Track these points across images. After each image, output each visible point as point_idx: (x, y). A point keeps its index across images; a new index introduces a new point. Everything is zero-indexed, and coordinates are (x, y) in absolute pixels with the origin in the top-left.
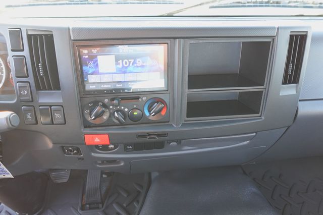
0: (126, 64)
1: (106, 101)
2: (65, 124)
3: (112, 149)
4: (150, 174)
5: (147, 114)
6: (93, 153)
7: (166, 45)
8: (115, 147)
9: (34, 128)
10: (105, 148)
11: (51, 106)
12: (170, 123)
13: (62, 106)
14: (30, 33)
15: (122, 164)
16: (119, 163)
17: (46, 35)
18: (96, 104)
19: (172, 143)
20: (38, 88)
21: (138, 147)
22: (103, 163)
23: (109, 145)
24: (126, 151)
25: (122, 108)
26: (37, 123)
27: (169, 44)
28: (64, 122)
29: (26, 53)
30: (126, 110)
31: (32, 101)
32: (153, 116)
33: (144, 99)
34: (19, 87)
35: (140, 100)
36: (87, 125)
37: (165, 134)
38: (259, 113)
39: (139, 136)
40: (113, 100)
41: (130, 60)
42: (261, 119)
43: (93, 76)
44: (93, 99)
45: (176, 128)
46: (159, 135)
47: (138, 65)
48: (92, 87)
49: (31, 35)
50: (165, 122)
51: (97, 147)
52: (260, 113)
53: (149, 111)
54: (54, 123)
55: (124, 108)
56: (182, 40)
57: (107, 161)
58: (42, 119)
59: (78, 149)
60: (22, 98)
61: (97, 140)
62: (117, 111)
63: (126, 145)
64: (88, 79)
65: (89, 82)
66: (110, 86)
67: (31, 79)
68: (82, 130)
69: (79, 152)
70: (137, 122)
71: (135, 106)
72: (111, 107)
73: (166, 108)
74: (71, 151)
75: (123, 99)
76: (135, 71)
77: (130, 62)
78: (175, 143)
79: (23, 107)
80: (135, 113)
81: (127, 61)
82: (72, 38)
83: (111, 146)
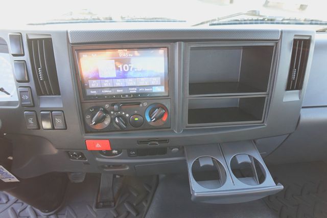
0: (126, 69)
1: (107, 106)
2: (66, 129)
3: (115, 154)
5: (148, 119)
6: (98, 158)
7: (166, 49)
8: (119, 152)
9: (37, 133)
10: (108, 153)
11: (52, 111)
12: (171, 129)
13: (63, 111)
14: (31, 37)
15: (128, 168)
16: (125, 167)
17: (45, 39)
18: (96, 109)
19: (173, 150)
20: (39, 93)
21: (141, 153)
22: (109, 167)
23: (112, 150)
24: (130, 156)
25: (123, 113)
26: (39, 128)
27: (169, 48)
28: (65, 128)
29: (26, 57)
30: (127, 115)
31: (34, 106)
32: (154, 121)
33: (145, 104)
34: (20, 92)
35: (141, 105)
36: (88, 130)
37: (166, 140)
38: (261, 120)
39: (141, 142)
40: (113, 105)
41: (130, 65)
42: (264, 125)
43: (94, 81)
44: (94, 105)
45: (176, 134)
46: (161, 141)
47: (138, 70)
48: (94, 92)
49: (31, 40)
50: (167, 127)
51: (101, 152)
52: (262, 120)
53: (150, 117)
54: (55, 128)
55: (125, 114)
56: (182, 43)
57: (113, 166)
58: (46, 125)
59: (82, 154)
60: (23, 103)
61: (98, 146)
62: (118, 117)
63: (129, 151)
64: (88, 85)
65: (90, 87)
66: (110, 91)
67: (32, 84)
68: (84, 135)
69: (83, 157)
70: (138, 128)
71: (136, 112)
72: (112, 113)
73: (167, 114)
74: (75, 155)
75: (124, 104)
76: (135, 76)
77: (130, 67)
78: (177, 149)
79: (25, 112)
80: (136, 119)
81: (126, 65)
82: (71, 42)
83: (114, 152)
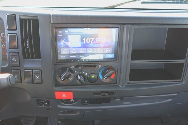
0: (88, 41)
1: (72, 67)
3: (73, 102)
4: (93, 122)
5: (101, 77)
6: (59, 105)
7: (118, 28)
8: (75, 101)
9: (19, 85)
10: (68, 101)
11: (32, 70)
12: (117, 84)
13: (41, 70)
14: (22, 18)
15: (78, 114)
16: (76, 113)
17: (33, 20)
18: (65, 69)
19: (117, 99)
20: (24, 57)
21: (92, 101)
22: (64, 113)
23: (71, 100)
24: (83, 104)
25: (84, 73)
26: (21, 82)
27: (120, 27)
28: (41, 82)
29: (18, 32)
30: (86, 74)
31: (20, 66)
32: (105, 79)
33: (100, 66)
34: (11, 56)
35: (97, 67)
36: (58, 85)
37: (113, 93)
38: (180, 79)
39: (95, 93)
40: (77, 67)
41: (91, 39)
42: (182, 83)
43: (65, 49)
44: (63, 66)
45: (122, 88)
46: (109, 93)
47: (97, 42)
48: (63, 57)
49: (22, 19)
50: (114, 83)
51: (62, 100)
52: (182, 79)
53: (103, 76)
54: (34, 82)
55: (85, 73)
56: (129, 25)
57: (67, 111)
58: (25, 79)
59: (48, 102)
60: (12, 64)
61: (64, 96)
62: (80, 75)
63: (83, 100)
64: (60, 52)
65: (61, 53)
66: (75, 57)
67: (20, 50)
68: (54, 88)
69: (49, 104)
70: (94, 83)
71: (93, 72)
72: (76, 72)
73: (115, 73)
74: (43, 103)
75: (84, 66)
76: (94, 46)
77: (91, 40)
78: (119, 99)
79: (12, 70)
80: (93, 77)
81: (89, 39)
82: (52, 22)
83: (72, 100)
